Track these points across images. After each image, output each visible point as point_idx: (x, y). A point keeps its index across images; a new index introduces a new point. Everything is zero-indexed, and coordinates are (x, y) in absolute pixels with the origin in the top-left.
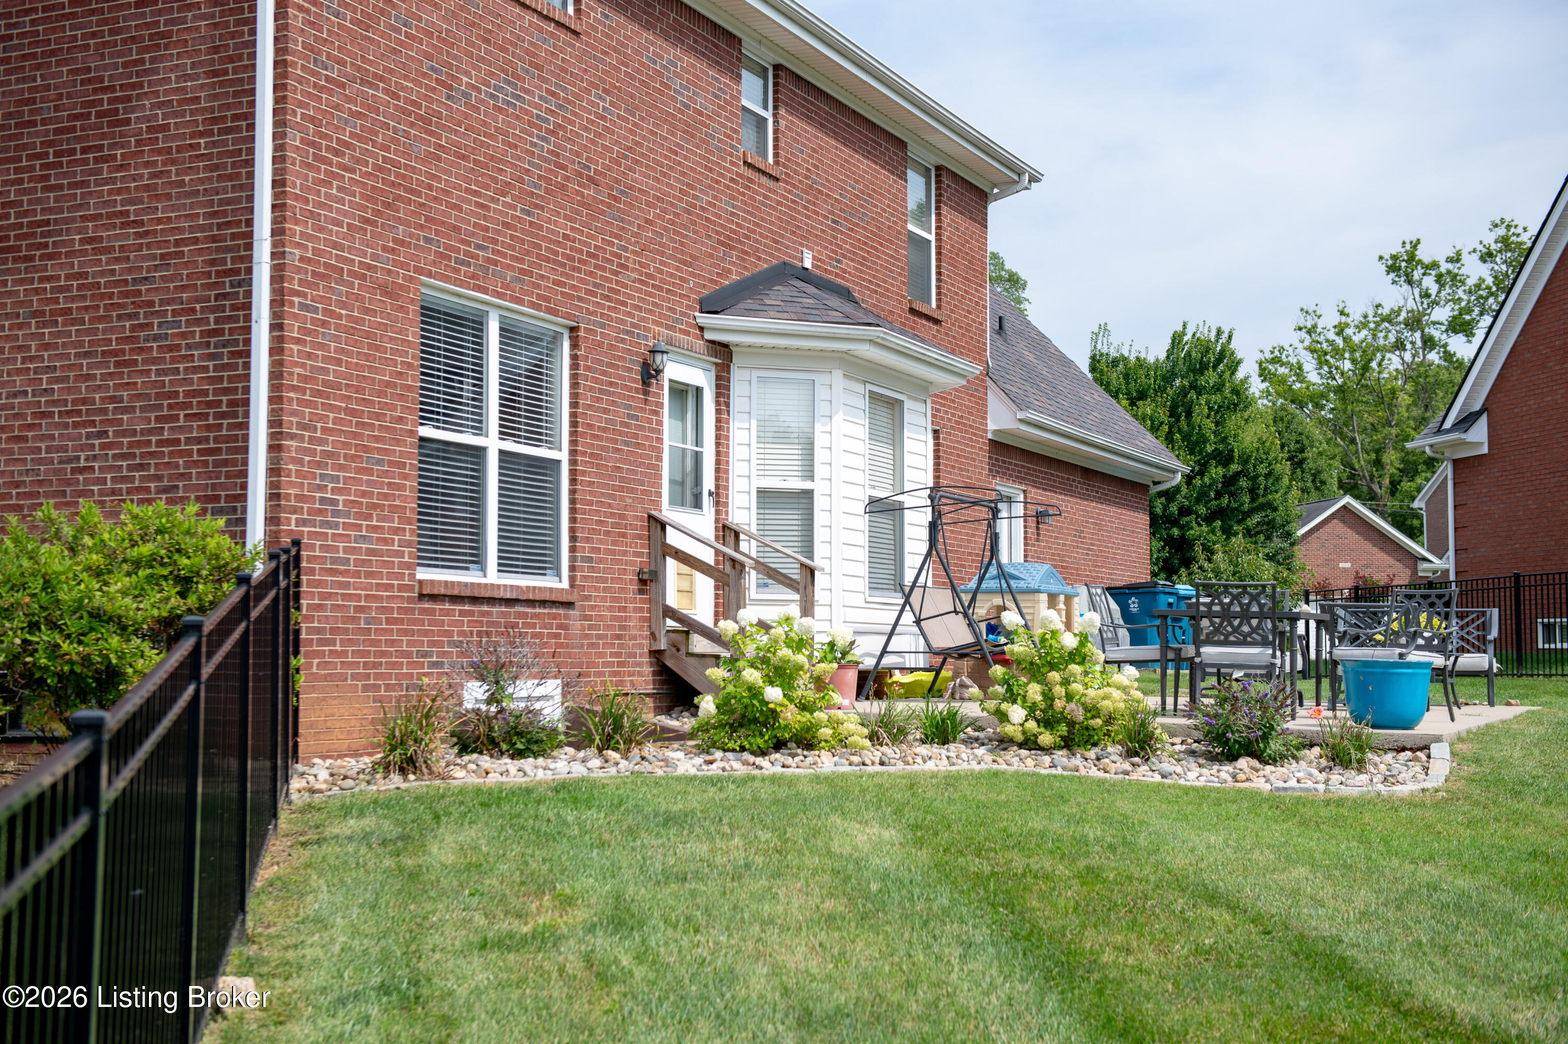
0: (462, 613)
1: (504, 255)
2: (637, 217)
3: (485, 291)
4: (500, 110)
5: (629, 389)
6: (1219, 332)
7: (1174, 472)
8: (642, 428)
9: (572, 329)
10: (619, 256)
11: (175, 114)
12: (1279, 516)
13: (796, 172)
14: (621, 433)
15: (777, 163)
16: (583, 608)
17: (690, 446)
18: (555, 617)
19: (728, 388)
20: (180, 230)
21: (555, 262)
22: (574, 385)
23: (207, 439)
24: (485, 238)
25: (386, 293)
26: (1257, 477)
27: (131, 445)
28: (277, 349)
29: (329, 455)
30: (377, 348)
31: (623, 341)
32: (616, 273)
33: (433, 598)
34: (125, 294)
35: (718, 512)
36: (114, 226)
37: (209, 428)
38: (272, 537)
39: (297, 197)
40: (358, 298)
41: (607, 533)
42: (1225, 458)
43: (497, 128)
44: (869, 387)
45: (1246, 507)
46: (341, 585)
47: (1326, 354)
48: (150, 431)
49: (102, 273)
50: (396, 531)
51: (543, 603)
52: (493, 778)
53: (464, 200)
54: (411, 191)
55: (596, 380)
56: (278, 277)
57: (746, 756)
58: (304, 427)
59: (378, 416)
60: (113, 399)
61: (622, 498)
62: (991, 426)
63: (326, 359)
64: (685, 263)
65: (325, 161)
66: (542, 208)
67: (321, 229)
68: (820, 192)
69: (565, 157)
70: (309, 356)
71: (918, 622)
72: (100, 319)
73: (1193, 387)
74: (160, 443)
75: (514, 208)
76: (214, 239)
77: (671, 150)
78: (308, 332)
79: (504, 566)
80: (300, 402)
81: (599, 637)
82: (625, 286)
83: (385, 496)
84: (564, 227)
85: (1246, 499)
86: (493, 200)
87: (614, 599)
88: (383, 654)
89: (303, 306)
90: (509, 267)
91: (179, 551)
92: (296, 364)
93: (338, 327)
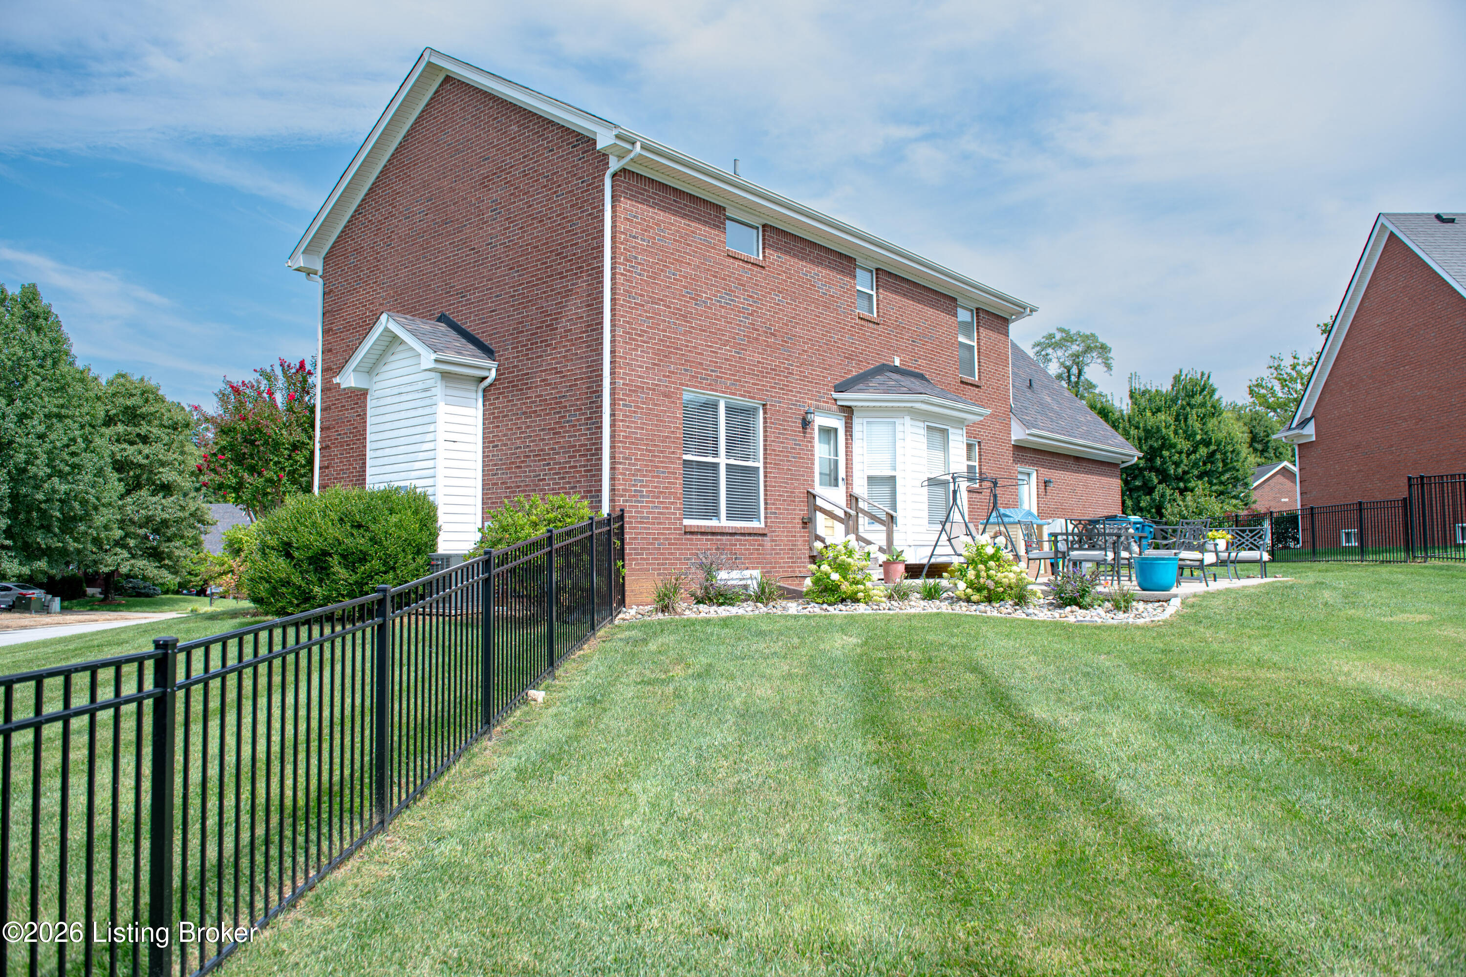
0: (707, 540)
1: (726, 374)
2: (798, 349)
3: (716, 391)
4: (723, 307)
5: (795, 431)
6: (1202, 374)
7: (1133, 456)
8: (803, 450)
9: (764, 405)
10: (788, 369)
11: (574, 324)
12: (1240, 474)
13: (889, 319)
14: (790, 453)
15: (878, 316)
16: (772, 536)
17: (832, 457)
18: (756, 541)
19: (852, 428)
20: (576, 374)
21: (753, 374)
22: (765, 431)
23: (587, 466)
24: (715, 367)
25: (666, 396)
26: (1225, 453)
27: (559, 468)
28: (613, 425)
29: (639, 470)
30: (661, 421)
31: (791, 409)
32: (787, 377)
33: (692, 533)
34: (556, 403)
35: (847, 488)
36: (552, 374)
37: (588, 460)
38: (612, 508)
39: (621, 357)
40: (651, 399)
41: (784, 500)
42: (1207, 443)
43: (721, 316)
44: (927, 423)
45: (1220, 469)
46: (645, 528)
47: (1285, 381)
48: (566, 462)
49: (548, 395)
50: (672, 503)
51: (750, 534)
52: (703, 615)
53: (704, 350)
54: (677, 349)
55: (777, 428)
56: (613, 393)
57: (825, 606)
58: (626, 459)
59: (662, 452)
60: (553, 449)
61: (792, 484)
62: (1013, 438)
63: (636, 428)
64: (825, 369)
65: (634, 340)
66: (746, 350)
67: (633, 370)
68: (904, 328)
69: (758, 325)
70: (628, 427)
71: (949, 540)
72: (548, 414)
73: (1188, 404)
74: (570, 467)
75: (731, 351)
76: (589, 378)
77: (816, 316)
78: (627, 416)
79: (729, 517)
80: (624, 448)
81: (780, 550)
82: (792, 383)
83: (667, 488)
84: (758, 357)
85: (1221, 465)
86: (719, 348)
87: (788, 532)
88: (667, 559)
89: (624, 405)
90: (728, 379)
91: (567, 516)
92: (622, 431)
93: (641, 413)
